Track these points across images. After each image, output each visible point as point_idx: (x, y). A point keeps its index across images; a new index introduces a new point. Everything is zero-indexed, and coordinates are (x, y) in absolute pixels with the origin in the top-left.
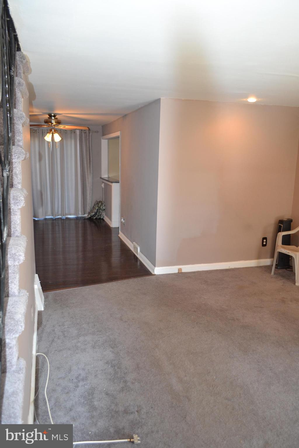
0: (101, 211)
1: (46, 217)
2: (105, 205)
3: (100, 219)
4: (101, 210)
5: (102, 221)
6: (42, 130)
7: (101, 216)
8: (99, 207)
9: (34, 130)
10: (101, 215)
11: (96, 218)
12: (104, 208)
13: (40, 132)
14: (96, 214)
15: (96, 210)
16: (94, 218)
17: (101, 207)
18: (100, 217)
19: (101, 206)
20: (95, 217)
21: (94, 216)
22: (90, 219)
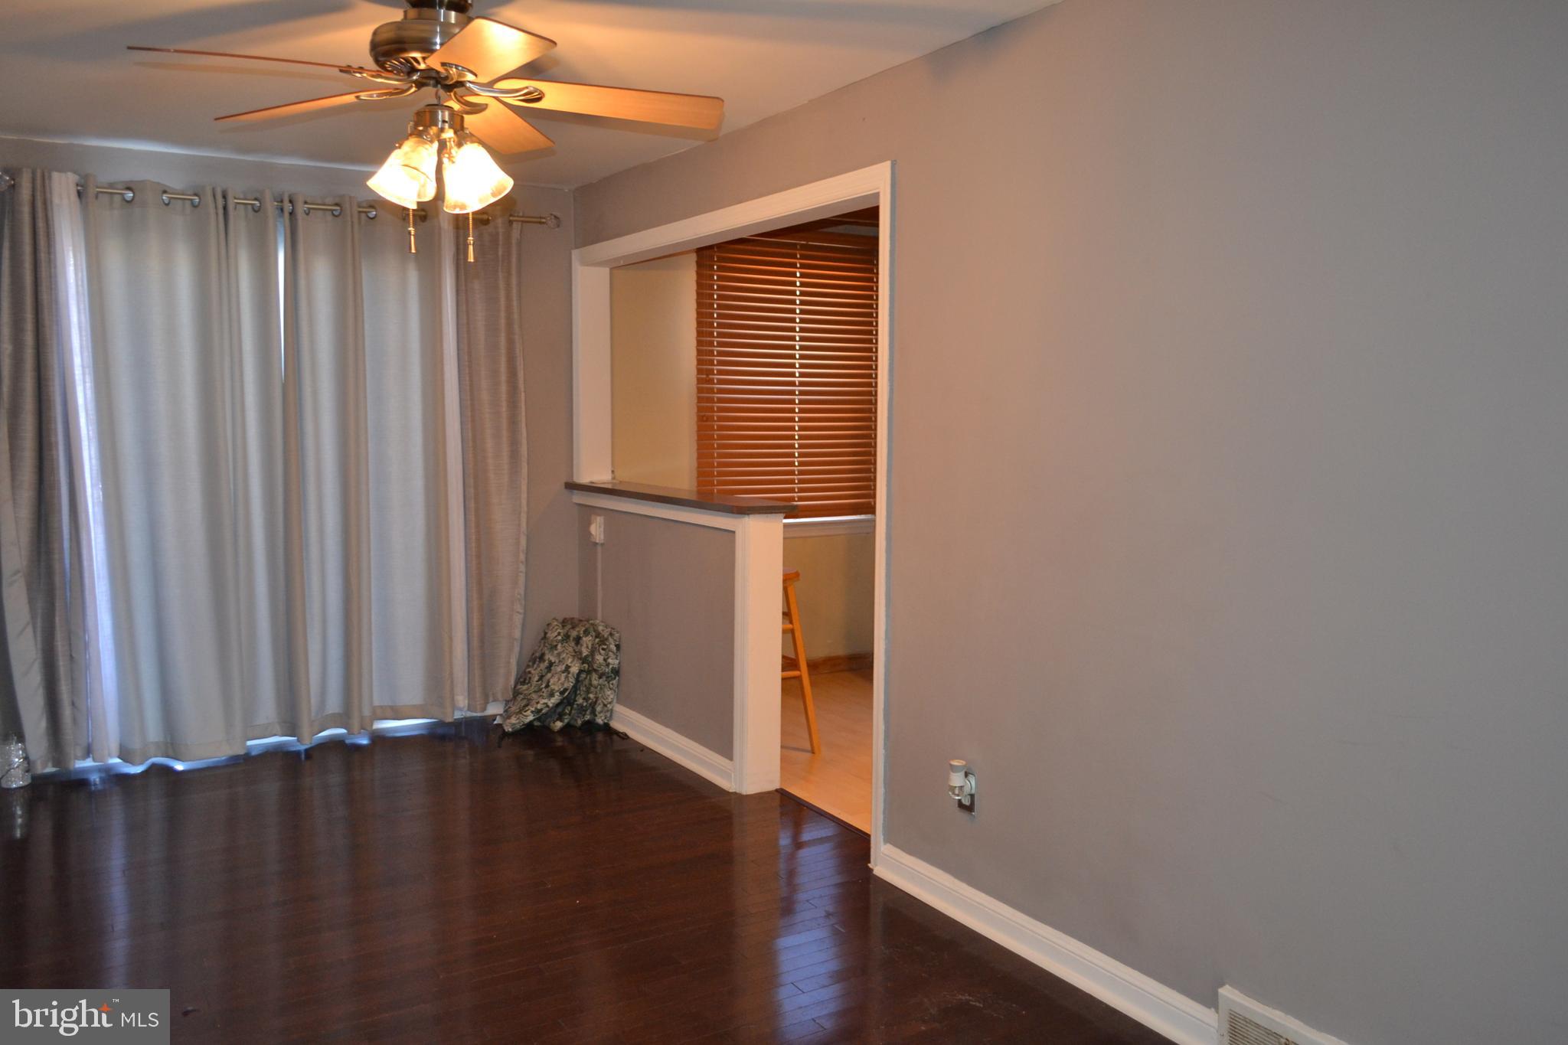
0: (595, 682)
1: (249, 743)
2: (618, 647)
3: (590, 727)
4: (595, 676)
5: (600, 737)
6: (224, 197)
7: (593, 713)
8: (584, 660)
9: (165, 192)
10: (593, 705)
11: (567, 729)
12: (613, 662)
13: (211, 205)
14: (567, 701)
15: (572, 680)
16: (559, 725)
17: (599, 658)
18: (588, 717)
19: (592, 653)
20: (560, 719)
21: (557, 712)
22: (534, 735)
